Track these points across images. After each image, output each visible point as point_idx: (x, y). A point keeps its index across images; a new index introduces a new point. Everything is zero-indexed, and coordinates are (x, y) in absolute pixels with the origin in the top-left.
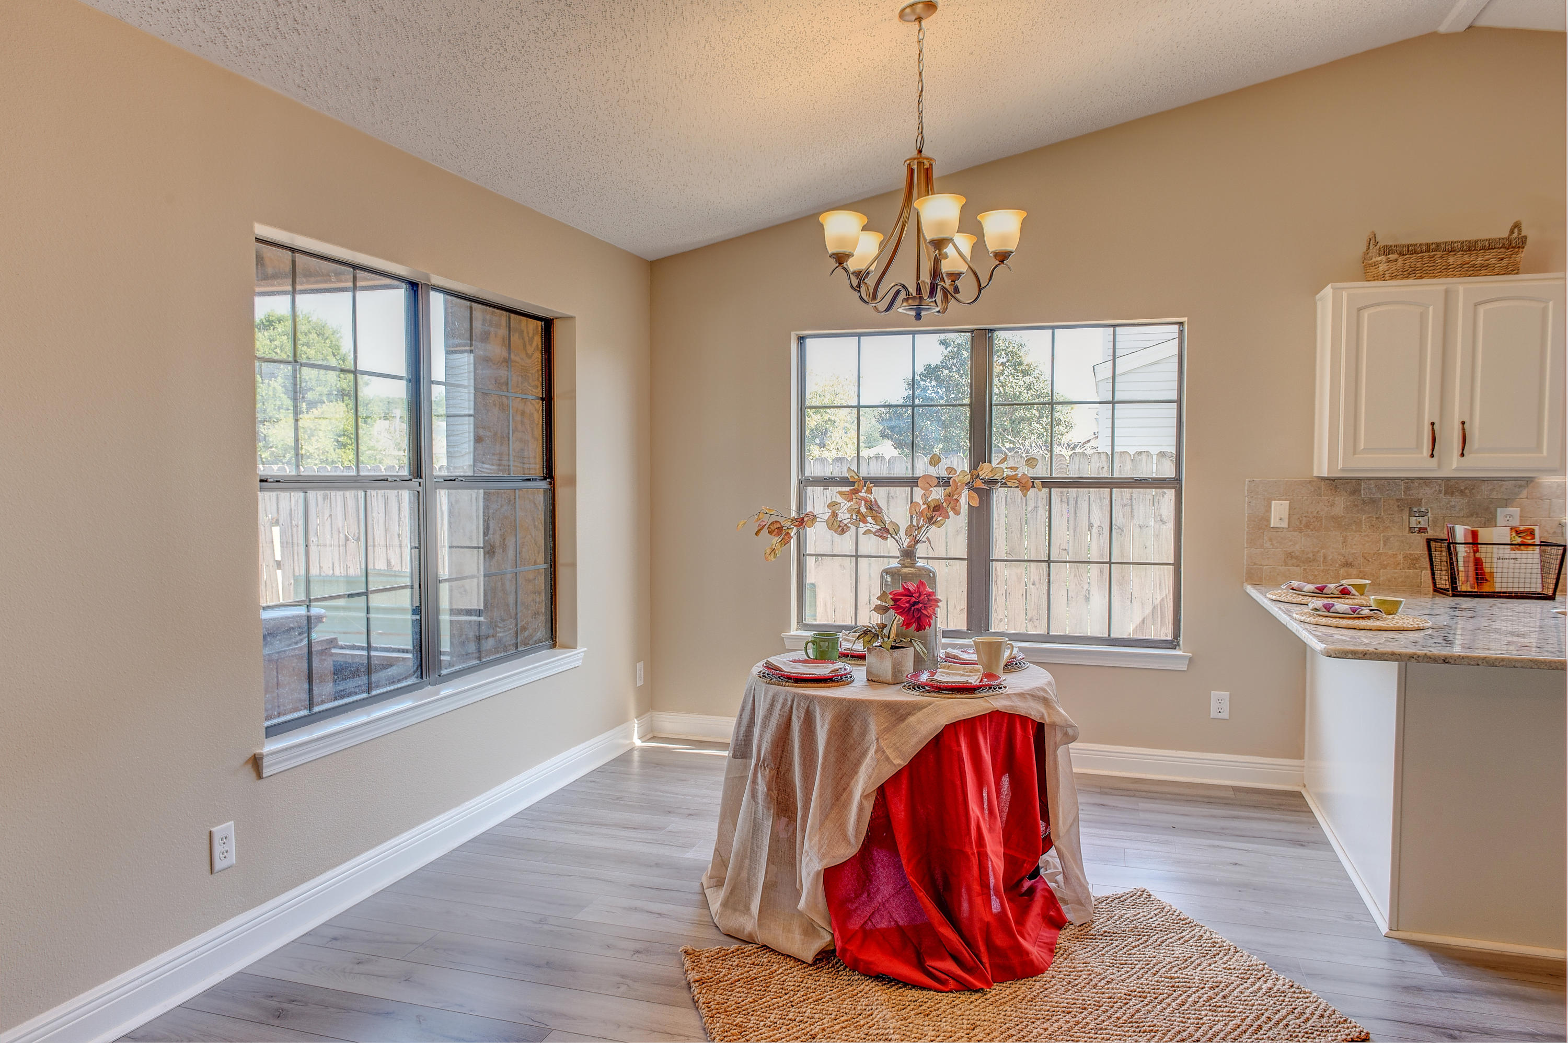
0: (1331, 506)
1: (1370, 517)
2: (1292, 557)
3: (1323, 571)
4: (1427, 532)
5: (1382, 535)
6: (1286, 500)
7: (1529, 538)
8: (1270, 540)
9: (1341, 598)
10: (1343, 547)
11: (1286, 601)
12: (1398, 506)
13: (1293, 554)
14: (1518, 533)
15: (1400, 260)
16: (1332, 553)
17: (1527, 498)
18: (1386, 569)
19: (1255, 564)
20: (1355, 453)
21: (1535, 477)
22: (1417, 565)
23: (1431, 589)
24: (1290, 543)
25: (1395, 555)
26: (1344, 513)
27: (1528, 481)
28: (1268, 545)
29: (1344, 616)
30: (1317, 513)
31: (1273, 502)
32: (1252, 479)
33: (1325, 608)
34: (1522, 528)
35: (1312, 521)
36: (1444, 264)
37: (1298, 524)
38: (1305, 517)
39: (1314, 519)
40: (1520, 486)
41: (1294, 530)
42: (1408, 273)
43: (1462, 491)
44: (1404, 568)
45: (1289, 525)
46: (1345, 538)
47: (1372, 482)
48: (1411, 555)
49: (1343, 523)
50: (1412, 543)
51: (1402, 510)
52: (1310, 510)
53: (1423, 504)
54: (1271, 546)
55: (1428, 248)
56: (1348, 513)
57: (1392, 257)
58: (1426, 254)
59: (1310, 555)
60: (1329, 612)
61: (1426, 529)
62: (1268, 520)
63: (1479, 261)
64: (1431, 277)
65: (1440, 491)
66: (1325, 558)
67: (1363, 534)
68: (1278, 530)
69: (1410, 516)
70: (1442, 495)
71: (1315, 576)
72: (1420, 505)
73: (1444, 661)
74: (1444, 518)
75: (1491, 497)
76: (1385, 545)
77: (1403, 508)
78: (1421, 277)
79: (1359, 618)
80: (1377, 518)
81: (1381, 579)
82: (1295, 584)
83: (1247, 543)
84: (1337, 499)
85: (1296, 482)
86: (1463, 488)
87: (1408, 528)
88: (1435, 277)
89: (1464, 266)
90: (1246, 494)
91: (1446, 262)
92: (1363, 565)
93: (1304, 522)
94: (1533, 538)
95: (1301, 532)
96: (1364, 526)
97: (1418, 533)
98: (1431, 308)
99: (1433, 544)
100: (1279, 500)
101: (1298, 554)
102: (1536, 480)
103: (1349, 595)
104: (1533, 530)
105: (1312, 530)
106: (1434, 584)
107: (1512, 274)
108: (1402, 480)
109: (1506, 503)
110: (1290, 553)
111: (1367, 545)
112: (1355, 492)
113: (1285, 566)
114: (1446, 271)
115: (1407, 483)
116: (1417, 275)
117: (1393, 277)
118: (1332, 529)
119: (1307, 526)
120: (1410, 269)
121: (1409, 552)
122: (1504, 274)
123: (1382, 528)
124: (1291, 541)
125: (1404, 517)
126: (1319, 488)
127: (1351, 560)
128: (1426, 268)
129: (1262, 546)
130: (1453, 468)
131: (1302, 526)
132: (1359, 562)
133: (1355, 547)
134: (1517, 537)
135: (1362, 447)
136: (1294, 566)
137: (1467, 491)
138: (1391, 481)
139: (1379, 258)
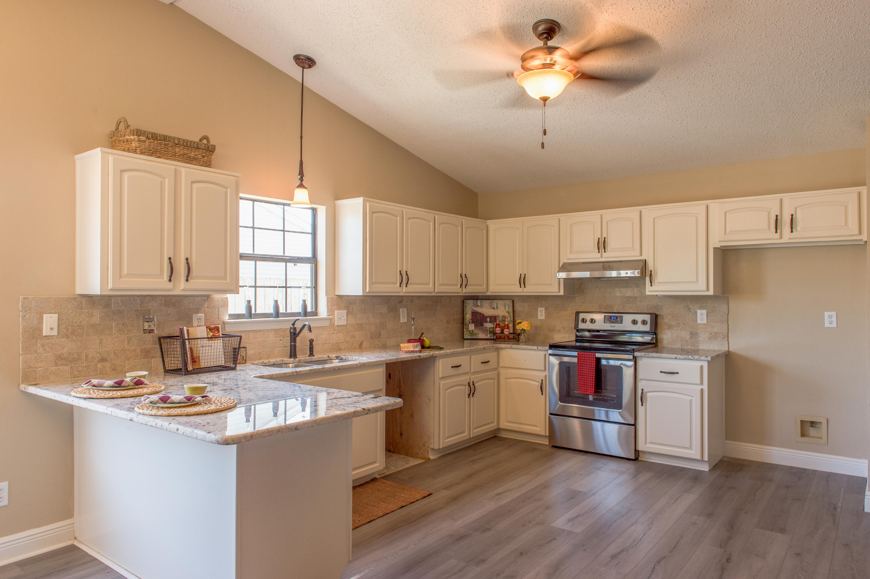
0: (91, 316)
1: (118, 324)
2: (61, 359)
3: (85, 367)
4: (154, 333)
5: (126, 336)
6: (55, 313)
7: (216, 332)
8: (43, 346)
9: (135, 388)
10: (100, 347)
11: (98, 397)
12: (136, 315)
13: (62, 356)
14: (211, 329)
15: (147, 143)
16: (92, 352)
17: (208, 307)
18: (129, 360)
19: (30, 367)
20: (120, 277)
21: (211, 295)
22: (149, 355)
23: (163, 370)
24: (59, 348)
25: (135, 350)
26: (99, 321)
27: (208, 297)
28: (41, 350)
29: (180, 404)
30: (80, 322)
31: (44, 315)
32: (26, 297)
33: (162, 401)
34: (212, 326)
35: (76, 329)
36: (173, 151)
37: (66, 332)
38: (71, 326)
39: (78, 328)
40: (204, 300)
41: (63, 337)
42: (152, 152)
43: (174, 304)
44: (141, 358)
45: (58, 334)
46: (101, 340)
47: (119, 298)
48: (145, 348)
49: (100, 329)
50: (146, 340)
51: (139, 317)
52: (74, 320)
53: (152, 313)
54: (44, 352)
55: (165, 138)
56: (103, 322)
57: (143, 138)
58: (163, 142)
59: (76, 356)
60: (165, 403)
61: (153, 330)
62: (41, 330)
63: (192, 155)
64: (165, 159)
65: (162, 304)
66: (87, 357)
67: (114, 336)
68: (49, 337)
69: (144, 322)
70: (162, 307)
71: (80, 371)
72: (150, 314)
73: (296, 429)
74: (164, 322)
75: (189, 307)
76: (128, 343)
77: (139, 316)
78: (159, 157)
79: (194, 405)
80: (123, 324)
81: (127, 368)
82: (95, 381)
83: (22, 350)
84: (94, 311)
85: (63, 298)
86: (174, 302)
87: (143, 330)
88: (168, 159)
89: (184, 156)
90: (21, 309)
91: (174, 150)
92: (114, 359)
93: (70, 330)
94: (219, 332)
95: (67, 338)
96: (114, 330)
97: (148, 333)
98: (167, 180)
99: (162, 340)
100: (50, 313)
101: (65, 355)
102: (211, 296)
103: (142, 385)
104: (218, 327)
105: (76, 336)
106: (165, 367)
107: (209, 167)
108: (138, 297)
109: (197, 311)
110: (60, 356)
111: (117, 344)
112: (107, 305)
113: (56, 366)
114: (174, 157)
115: (141, 299)
116: (158, 155)
117: (142, 153)
118: (92, 334)
119: (73, 333)
120: (153, 150)
121: (143, 347)
122: (204, 166)
123: (126, 332)
124: (60, 346)
125: (140, 323)
126: (81, 303)
127: (106, 356)
128: (163, 152)
129: (36, 352)
130: (181, 289)
131: (69, 333)
132: (111, 357)
133: (108, 346)
134: (210, 332)
135: (126, 273)
136: (63, 365)
137: (176, 304)
138: (131, 297)
139: (132, 137)
